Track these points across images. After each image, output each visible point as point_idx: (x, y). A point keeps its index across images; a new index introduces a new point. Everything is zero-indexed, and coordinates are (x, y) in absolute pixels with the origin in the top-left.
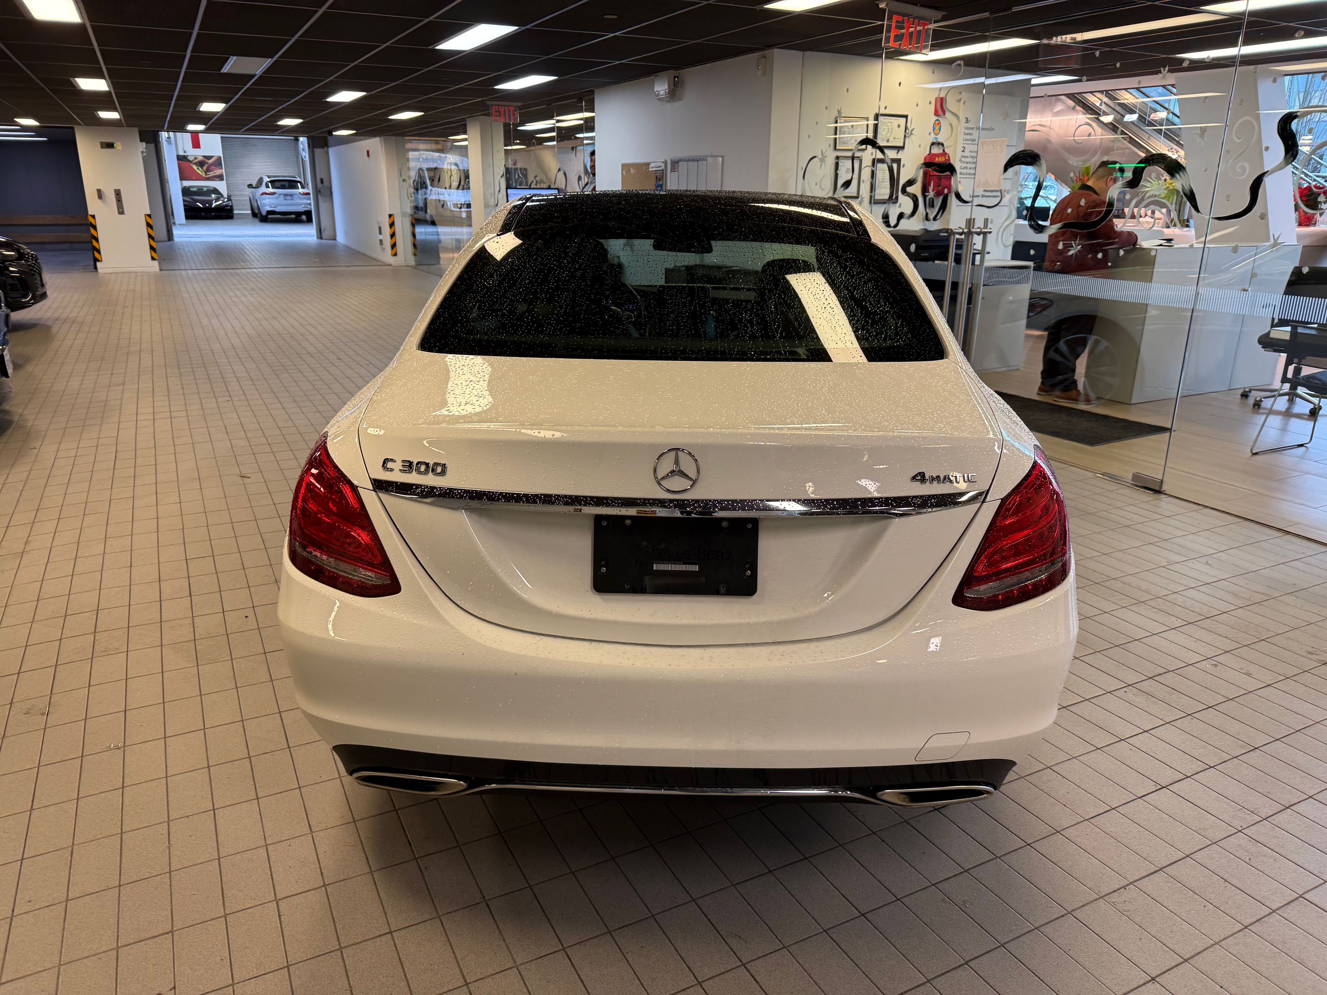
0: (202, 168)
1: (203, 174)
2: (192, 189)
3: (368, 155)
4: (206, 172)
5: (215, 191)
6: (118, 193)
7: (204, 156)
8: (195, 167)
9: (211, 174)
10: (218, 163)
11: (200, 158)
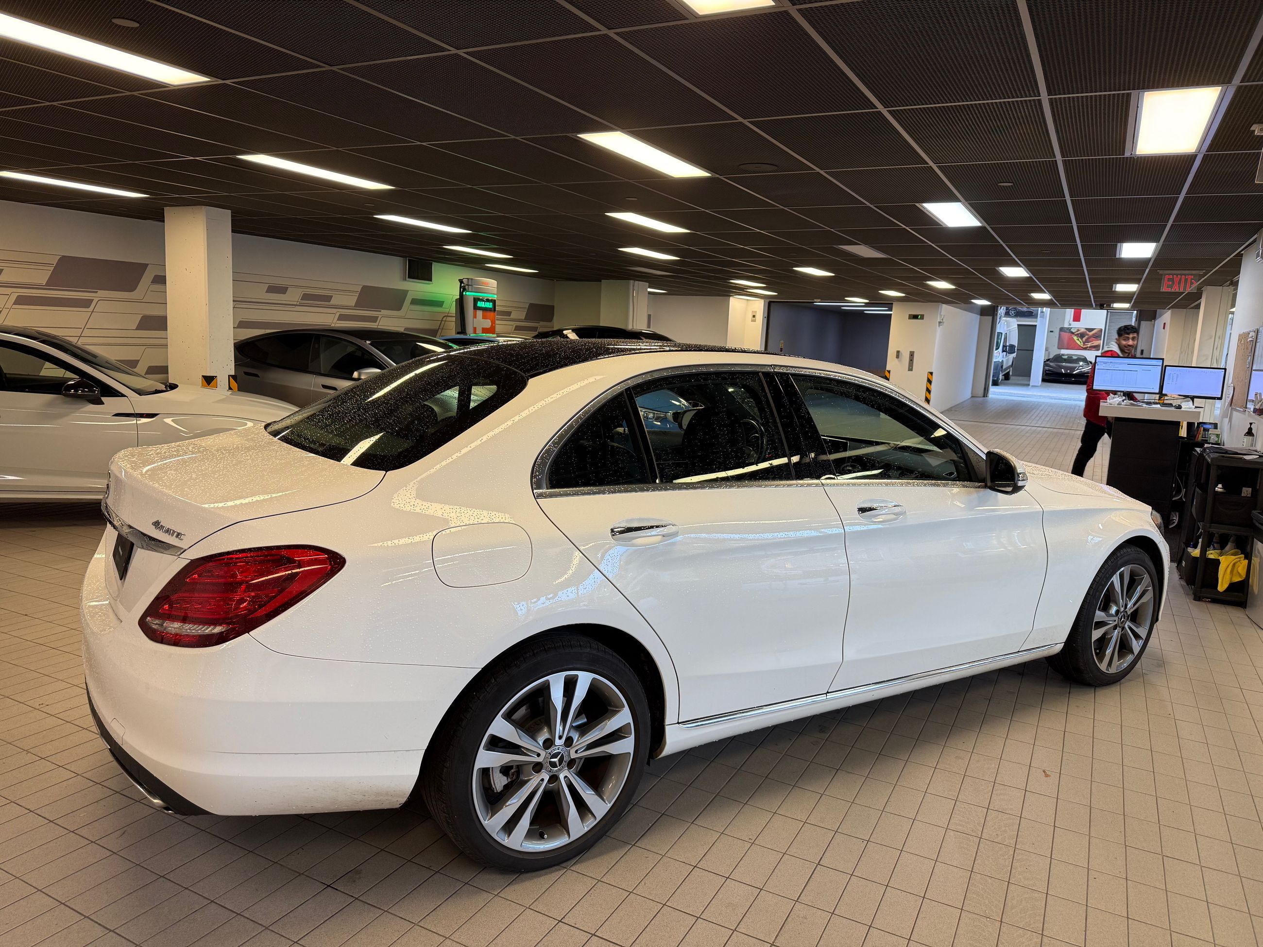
0: (1082, 339)
1: (1082, 345)
2: (1063, 357)
3: (1164, 328)
4: (1084, 343)
5: (1085, 360)
6: (912, 354)
7: (1086, 329)
8: (1075, 338)
9: (1089, 345)
10: (1097, 336)
11: (1083, 330)
